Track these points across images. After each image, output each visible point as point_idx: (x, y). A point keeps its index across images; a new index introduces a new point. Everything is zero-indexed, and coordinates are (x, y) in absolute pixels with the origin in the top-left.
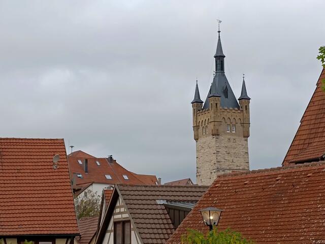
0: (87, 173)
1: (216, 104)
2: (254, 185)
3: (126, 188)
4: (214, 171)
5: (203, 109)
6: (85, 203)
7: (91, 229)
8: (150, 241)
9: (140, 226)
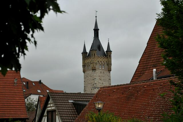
0: (28, 89)
1: (95, 54)
2: (118, 92)
3: (53, 94)
4: (93, 88)
5: (87, 57)
6: (27, 104)
7: (31, 117)
8: (66, 120)
9: (61, 113)
